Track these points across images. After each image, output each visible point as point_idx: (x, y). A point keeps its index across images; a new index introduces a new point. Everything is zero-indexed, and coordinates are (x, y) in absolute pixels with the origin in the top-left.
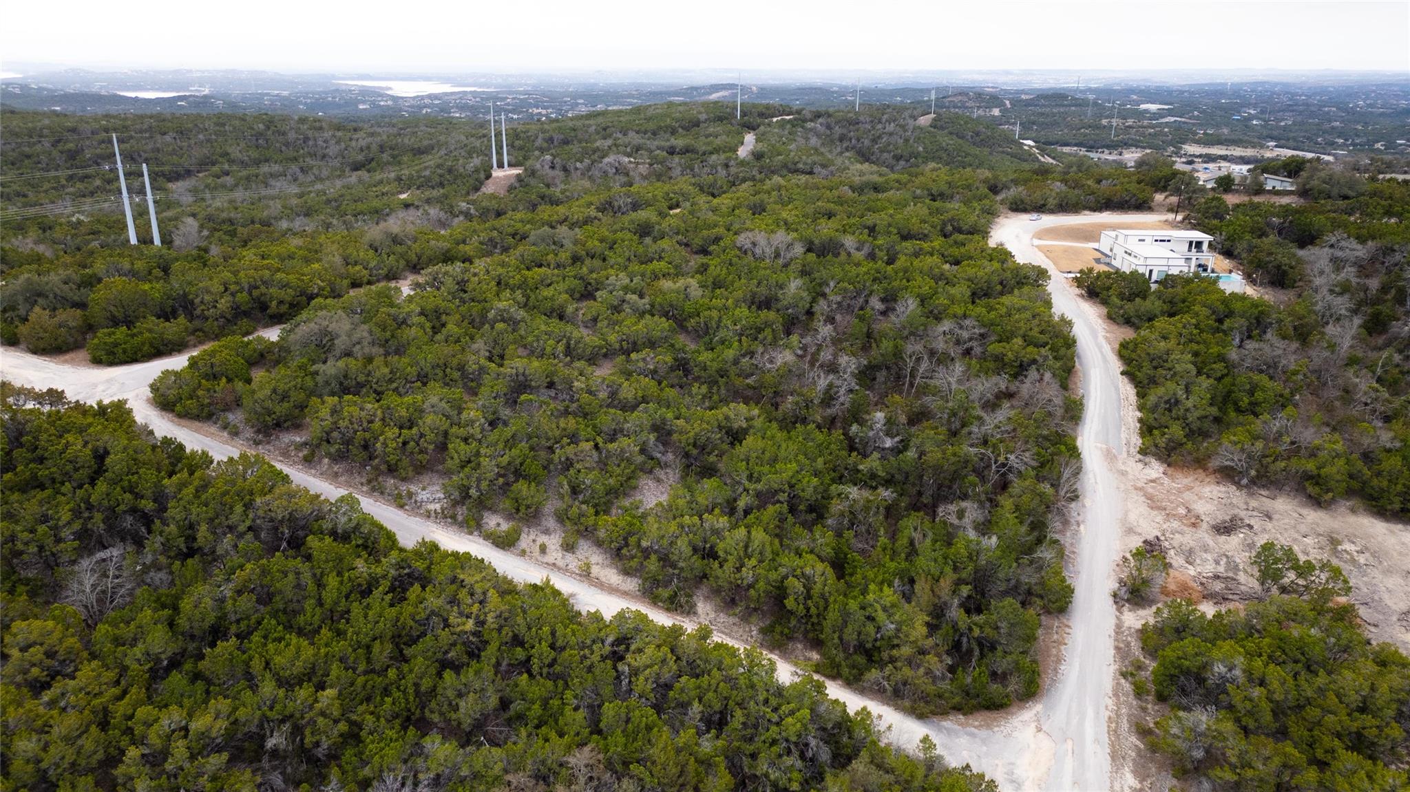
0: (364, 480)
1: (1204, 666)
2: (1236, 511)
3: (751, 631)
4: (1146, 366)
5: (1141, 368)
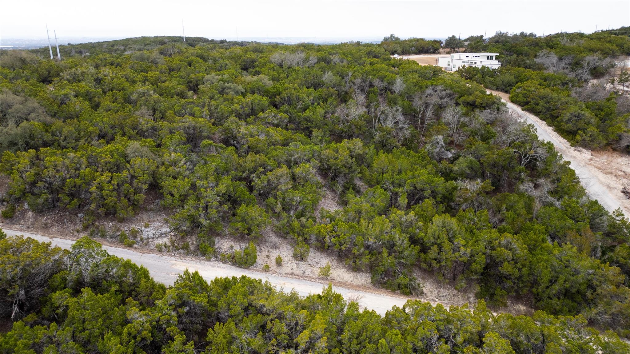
4: (542, 103)
5: (538, 104)
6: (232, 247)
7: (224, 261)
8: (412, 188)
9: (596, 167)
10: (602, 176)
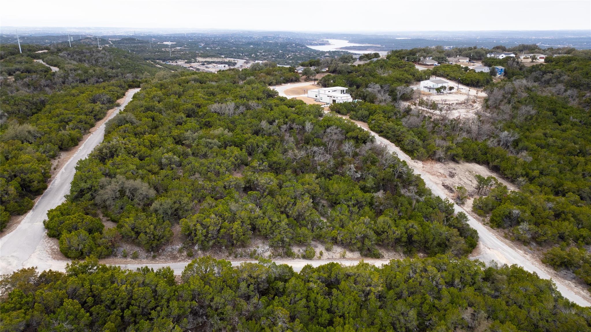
0: (227, 254)
1: (510, 213)
2: (448, 170)
3: (400, 255)
4: (390, 132)
5: (388, 133)
6: (299, 251)
7: (298, 257)
8: (356, 202)
9: (427, 172)
10: (431, 177)
